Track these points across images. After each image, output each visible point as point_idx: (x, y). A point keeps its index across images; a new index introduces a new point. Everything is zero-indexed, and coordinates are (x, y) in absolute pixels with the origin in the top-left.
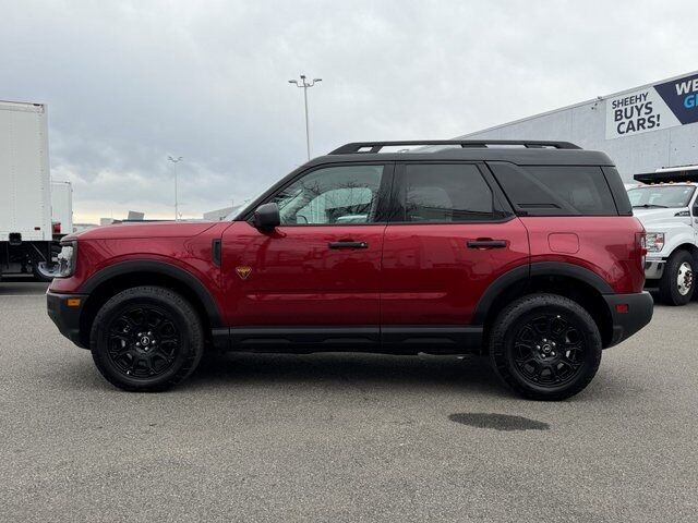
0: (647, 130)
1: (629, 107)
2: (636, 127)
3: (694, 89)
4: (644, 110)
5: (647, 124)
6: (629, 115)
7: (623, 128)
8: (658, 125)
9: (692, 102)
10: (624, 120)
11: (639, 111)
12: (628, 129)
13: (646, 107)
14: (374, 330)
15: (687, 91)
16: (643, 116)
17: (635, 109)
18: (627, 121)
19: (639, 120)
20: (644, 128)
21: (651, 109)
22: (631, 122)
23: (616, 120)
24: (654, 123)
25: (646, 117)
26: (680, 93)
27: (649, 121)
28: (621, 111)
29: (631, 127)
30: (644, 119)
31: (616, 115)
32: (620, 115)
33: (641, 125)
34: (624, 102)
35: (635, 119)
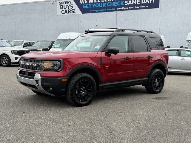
0: (72, 14)
1: (65, 5)
2: (68, 12)
3: (86, 3)
4: (70, 7)
5: (71, 12)
6: (65, 8)
7: (64, 12)
8: (75, 13)
9: (85, 7)
10: (63, 9)
11: (69, 7)
12: (65, 13)
13: (71, 6)
14: (131, 81)
15: (83, 3)
16: (70, 9)
17: (67, 6)
18: (65, 10)
19: (69, 10)
20: (70, 13)
21: (72, 7)
22: (66, 10)
23: (61, 9)
24: (73, 11)
25: (71, 9)
26: (81, 3)
27: (72, 11)
28: (62, 6)
29: (66, 12)
30: (70, 10)
31: (61, 7)
32: (62, 7)
33: (69, 12)
34: (63, 3)
35: (67, 9)
